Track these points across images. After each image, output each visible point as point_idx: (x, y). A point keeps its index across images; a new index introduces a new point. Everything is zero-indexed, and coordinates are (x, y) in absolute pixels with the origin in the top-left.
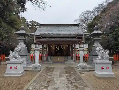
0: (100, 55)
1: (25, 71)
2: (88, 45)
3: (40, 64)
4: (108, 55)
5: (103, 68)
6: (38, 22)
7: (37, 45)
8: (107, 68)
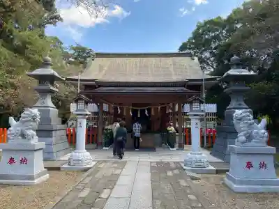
0: (243, 131)
1: (50, 169)
2: (215, 105)
3: (88, 153)
4: (263, 131)
5: (249, 165)
7: (81, 105)
8: (263, 165)
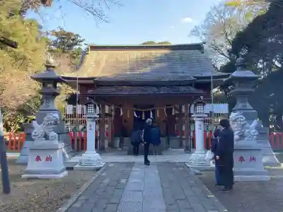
2: (226, 105)
6: (77, 35)
7: (91, 108)
